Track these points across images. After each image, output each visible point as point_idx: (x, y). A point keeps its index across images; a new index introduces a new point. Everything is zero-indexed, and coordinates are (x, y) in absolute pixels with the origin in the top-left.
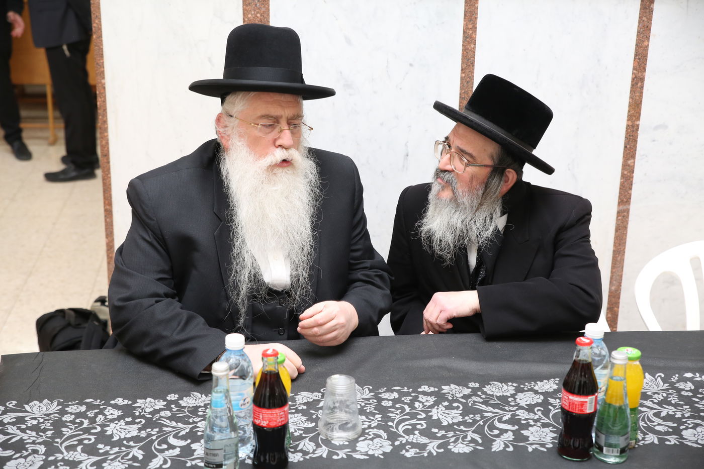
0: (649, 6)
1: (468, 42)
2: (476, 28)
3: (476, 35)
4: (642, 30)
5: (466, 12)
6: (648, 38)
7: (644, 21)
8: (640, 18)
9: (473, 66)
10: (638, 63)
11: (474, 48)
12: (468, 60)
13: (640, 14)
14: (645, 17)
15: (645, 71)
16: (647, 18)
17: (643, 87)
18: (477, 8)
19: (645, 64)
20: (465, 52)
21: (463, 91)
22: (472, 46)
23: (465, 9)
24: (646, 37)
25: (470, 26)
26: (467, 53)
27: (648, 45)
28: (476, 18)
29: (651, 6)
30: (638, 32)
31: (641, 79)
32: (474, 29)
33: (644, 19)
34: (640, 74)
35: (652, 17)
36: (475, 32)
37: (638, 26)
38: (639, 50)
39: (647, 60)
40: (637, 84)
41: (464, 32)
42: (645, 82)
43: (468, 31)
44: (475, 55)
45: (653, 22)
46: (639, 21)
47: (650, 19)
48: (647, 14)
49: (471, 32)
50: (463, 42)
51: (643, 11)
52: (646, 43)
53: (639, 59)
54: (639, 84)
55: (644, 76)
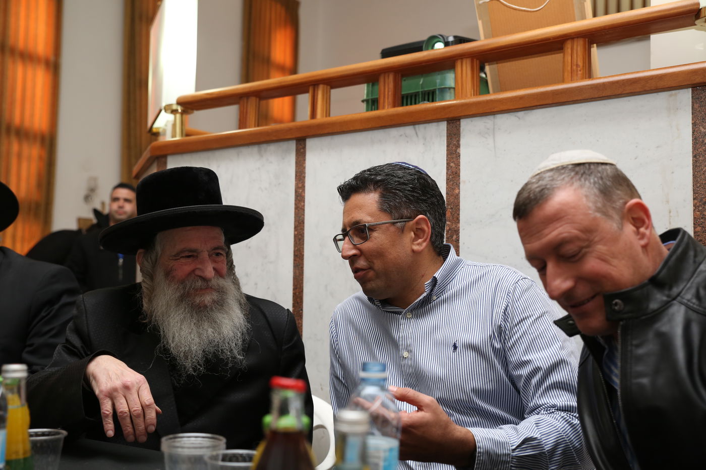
0: (456, 151)
1: (299, 200)
2: (304, 187)
3: (304, 193)
4: (451, 177)
5: (296, 172)
6: (458, 186)
7: (451, 167)
8: (448, 164)
9: (304, 223)
10: (451, 213)
11: (304, 205)
12: (300, 217)
13: (447, 160)
14: (452, 162)
15: (459, 222)
16: (454, 164)
17: (458, 240)
18: (305, 168)
19: (459, 214)
20: (297, 211)
21: (297, 248)
22: (302, 204)
23: (296, 169)
24: (456, 184)
25: (300, 185)
26: (298, 211)
27: (459, 193)
28: (304, 177)
29: (458, 151)
30: (447, 179)
31: (455, 231)
32: (303, 187)
33: (452, 164)
34: (454, 226)
35: (459, 162)
36: (304, 190)
37: (447, 173)
38: (451, 199)
39: (459, 209)
40: (452, 237)
41: (296, 192)
42: (461, 234)
43: (298, 190)
44: (304, 213)
45: (461, 167)
46: (447, 167)
47: (458, 165)
48: (454, 160)
49: (301, 191)
50: (295, 201)
51: (449, 156)
52: (457, 191)
53: (452, 208)
54: (455, 237)
55: (459, 227)
